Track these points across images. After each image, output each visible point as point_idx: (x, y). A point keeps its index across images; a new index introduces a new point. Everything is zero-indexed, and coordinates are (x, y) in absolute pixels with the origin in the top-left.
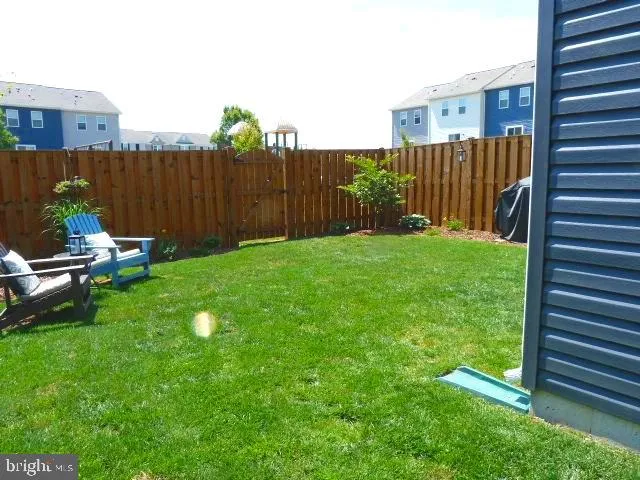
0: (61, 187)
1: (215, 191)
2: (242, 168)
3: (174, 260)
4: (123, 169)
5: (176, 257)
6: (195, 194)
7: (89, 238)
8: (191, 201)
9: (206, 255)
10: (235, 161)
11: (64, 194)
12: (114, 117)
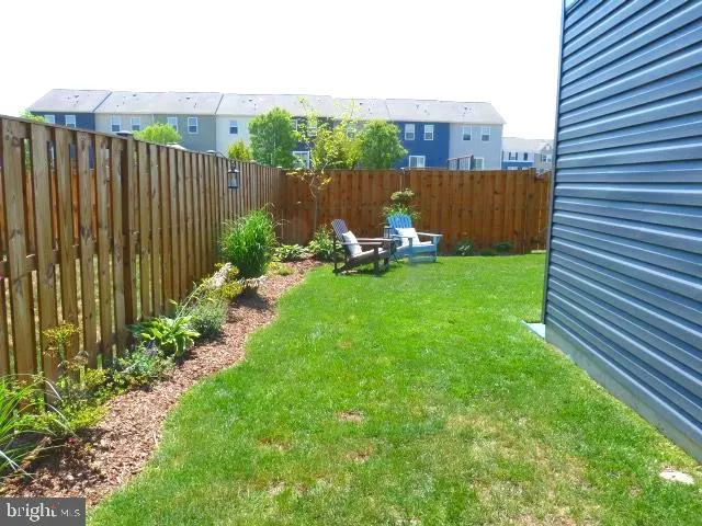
0: (395, 196)
1: (514, 205)
2: (542, 185)
3: (466, 255)
4: (441, 184)
5: (468, 253)
6: (496, 206)
7: (400, 230)
8: (492, 212)
9: (493, 255)
10: (536, 179)
11: (397, 201)
12: (498, 127)
